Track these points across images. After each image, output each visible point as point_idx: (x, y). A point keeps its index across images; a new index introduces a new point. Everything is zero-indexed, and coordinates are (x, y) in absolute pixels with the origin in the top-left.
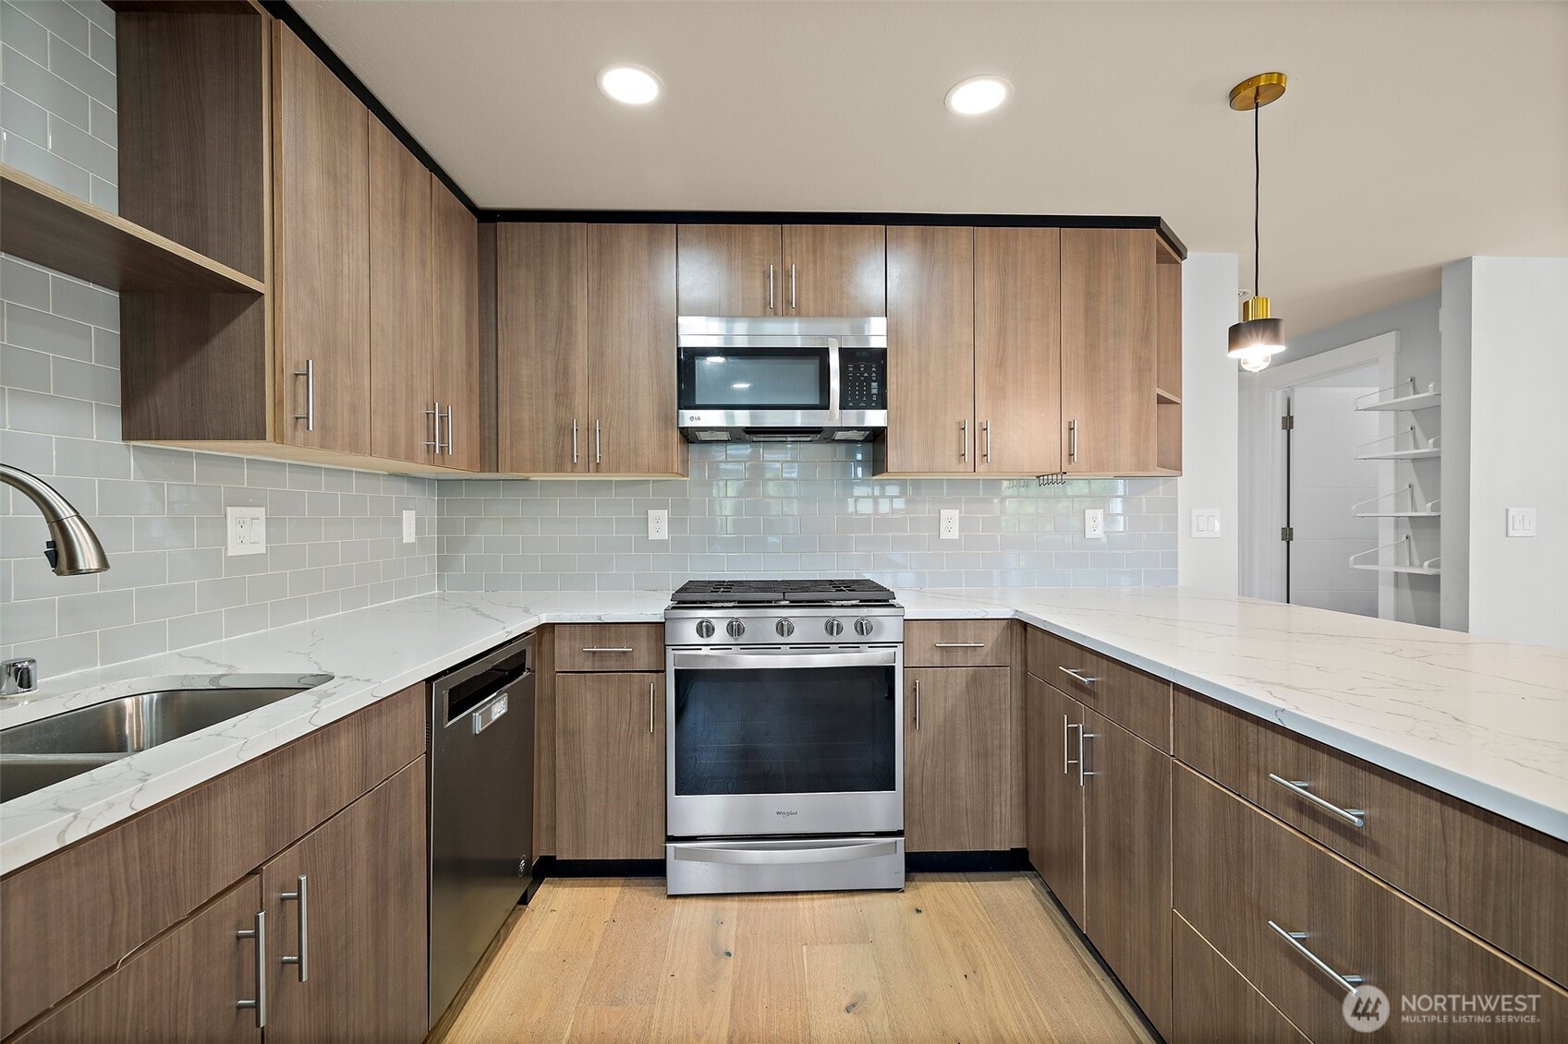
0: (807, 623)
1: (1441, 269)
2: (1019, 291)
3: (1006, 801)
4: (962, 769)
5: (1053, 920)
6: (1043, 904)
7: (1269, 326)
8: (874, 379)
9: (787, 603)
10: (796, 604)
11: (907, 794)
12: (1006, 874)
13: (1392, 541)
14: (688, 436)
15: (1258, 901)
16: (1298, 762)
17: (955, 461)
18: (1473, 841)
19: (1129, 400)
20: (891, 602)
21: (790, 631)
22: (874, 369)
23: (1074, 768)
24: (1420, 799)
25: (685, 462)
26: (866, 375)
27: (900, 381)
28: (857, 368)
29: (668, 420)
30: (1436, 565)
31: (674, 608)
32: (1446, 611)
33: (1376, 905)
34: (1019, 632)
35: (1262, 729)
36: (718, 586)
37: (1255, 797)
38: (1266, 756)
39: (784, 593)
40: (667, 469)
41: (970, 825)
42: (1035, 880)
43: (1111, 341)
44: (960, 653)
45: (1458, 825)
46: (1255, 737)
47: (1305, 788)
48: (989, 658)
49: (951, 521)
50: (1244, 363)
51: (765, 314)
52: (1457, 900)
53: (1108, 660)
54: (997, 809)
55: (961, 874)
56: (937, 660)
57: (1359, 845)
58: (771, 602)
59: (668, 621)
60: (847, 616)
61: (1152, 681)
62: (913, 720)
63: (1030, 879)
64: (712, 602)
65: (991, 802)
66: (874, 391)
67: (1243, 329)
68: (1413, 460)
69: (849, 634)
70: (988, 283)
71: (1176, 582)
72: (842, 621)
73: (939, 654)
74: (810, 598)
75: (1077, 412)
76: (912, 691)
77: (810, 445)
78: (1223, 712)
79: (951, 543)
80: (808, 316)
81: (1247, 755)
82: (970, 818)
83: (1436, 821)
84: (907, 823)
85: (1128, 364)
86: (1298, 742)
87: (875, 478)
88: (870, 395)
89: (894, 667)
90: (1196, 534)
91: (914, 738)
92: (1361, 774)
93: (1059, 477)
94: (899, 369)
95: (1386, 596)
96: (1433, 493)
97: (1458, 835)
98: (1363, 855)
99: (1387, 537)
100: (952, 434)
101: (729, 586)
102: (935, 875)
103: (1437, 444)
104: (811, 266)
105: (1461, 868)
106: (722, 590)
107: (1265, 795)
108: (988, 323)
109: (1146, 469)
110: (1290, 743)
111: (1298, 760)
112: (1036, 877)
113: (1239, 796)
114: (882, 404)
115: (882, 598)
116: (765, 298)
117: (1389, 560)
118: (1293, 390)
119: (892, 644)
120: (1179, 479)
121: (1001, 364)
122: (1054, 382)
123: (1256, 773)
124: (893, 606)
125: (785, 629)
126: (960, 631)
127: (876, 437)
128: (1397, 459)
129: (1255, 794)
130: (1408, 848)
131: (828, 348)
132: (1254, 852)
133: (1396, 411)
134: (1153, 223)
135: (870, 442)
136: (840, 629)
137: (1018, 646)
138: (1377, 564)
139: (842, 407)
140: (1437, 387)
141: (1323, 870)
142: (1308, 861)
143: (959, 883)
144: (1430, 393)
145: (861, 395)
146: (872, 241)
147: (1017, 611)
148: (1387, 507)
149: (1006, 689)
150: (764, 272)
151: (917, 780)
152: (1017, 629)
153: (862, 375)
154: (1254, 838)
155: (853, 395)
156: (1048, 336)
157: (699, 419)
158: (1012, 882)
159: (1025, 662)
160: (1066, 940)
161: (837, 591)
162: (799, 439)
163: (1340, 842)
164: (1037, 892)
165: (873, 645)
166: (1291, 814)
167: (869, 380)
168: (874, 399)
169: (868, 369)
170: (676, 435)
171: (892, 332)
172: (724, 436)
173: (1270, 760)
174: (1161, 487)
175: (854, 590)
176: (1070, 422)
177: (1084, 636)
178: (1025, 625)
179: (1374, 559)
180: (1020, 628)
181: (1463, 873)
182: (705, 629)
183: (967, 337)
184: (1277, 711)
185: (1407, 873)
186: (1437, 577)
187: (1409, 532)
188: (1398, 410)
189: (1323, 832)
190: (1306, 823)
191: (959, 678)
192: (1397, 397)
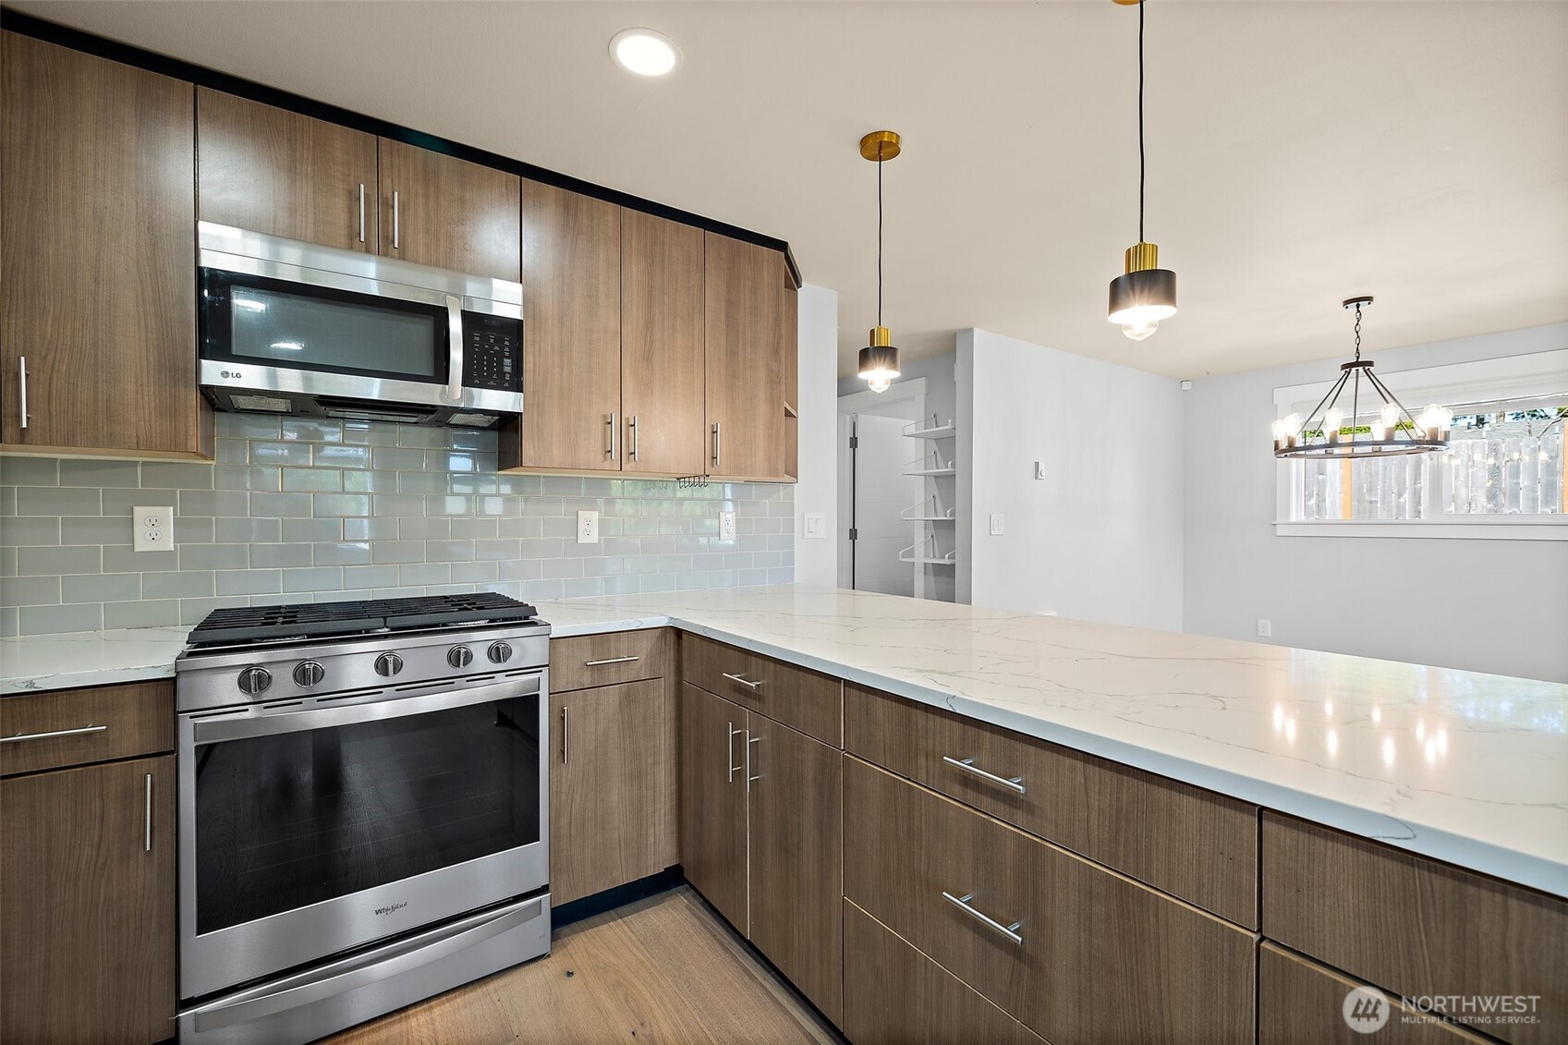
0: (422, 654)
1: (955, 334)
2: (666, 285)
3: (660, 820)
4: (615, 797)
5: (709, 931)
6: (698, 918)
7: (888, 353)
8: (507, 354)
9: (385, 631)
10: (399, 632)
11: (552, 841)
12: (658, 896)
13: (923, 540)
14: (216, 400)
15: (927, 874)
16: (964, 742)
17: (600, 458)
18: (1108, 790)
19: (762, 409)
20: (533, 618)
21: (398, 667)
22: (507, 343)
23: (739, 775)
24: (1068, 761)
25: (208, 439)
26: (496, 348)
27: (537, 363)
28: (484, 339)
29: (177, 373)
30: (952, 557)
31: (190, 655)
32: (959, 590)
33: (1032, 856)
34: (672, 640)
35: (930, 716)
36: (272, 615)
37: (924, 779)
38: (934, 739)
39: (385, 618)
40: (176, 446)
41: (623, 856)
42: (687, 894)
43: (748, 350)
44: (613, 670)
45: (1097, 778)
46: (924, 723)
47: (970, 765)
48: (643, 671)
49: (589, 525)
50: (871, 384)
51: (351, 248)
52: (1096, 841)
53: (774, 662)
54: (651, 831)
55: (612, 912)
56: (587, 681)
57: (1016, 808)
58: (360, 632)
59: (180, 676)
60: (479, 642)
61: (822, 680)
62: (560, 753)
63: (682, 894)
64: (262, 639)
65: (645, 827)
66: (508, 369)
67: (871, 354)
68: (935, 477)
69: (481, 662)
70: (635, 270)
71: (793, 580)
72: (472, 648)
73: (589, 673)
74: (424, 622)
75: (718, 416)
76: (559, 718)
77: (413, 428)
78: (894, 703)
79: (590, 548)
80: (416, 262)
81: (917, 742)
82: (623, 849)
83: (1080, 778)
84: (552, 874)
85: (762, 375)
86: (963, 723)
87: (500, 472)
88: (502, 373)
89: (538, 695)
90: (807, 535)
91: (561, 773)
92: (1019, 746)
93: (702, 480)
94: (537, 348)
95: (919, 581)
96: (950, 502)
97: (1097, 787)
98: (1020, 816)
99: (920, 537)
100: (597, 428)
101: (291, 614)
102: (582, 923)
103: (953, 465)
104: (421, 200)
105: (1099, 815)
106: (281, 620)
107: (934, 775)
108: (635, 310)
109: (777, 476)
110: (956, 725)
111: (964, 740)
112: (687, 890)
113: (909, 779)
114: (517, 386)
115: (520, 616)
116: (350, 226)
117: (922, 554)
118: (857, 416)
119: (536, 669)
120: (795, 485)
121: (648, 358)
122: (698, 384)
123: (924, 757)
124: (534, 624)
125: (391, 667)
126: (613, 644)
127: (507, 423)
128: (925, 475)
129: (924, 775)
130: (1057, 804)
131: (447, 308)
132: (923, 829)
133: (926, 439)
134: (782, 246)
135: (495, 430)
136: (469, 657)
137: (671, 654)
138: (913, 557)
139: (465, 384)
140: (954, 423)
141: (987, 836)
142: (973, 830)
143: (611, 924)
144: (949, 427)
145: (490, 372)
146: (504, 190)
147: (671, 618)
148: (920, 515)
149: (661, 701)
150: (350, 192)
151: (564, 821)
152: (671, 637)
153: (492, 347)
154: (923, 817)
155: (480, 371)
156: (693, 336)
157: (238, 376)
158: (666, 904)
159: (679, 671)
160: (726, 949)
161: (460, 609)
162: (397, 419)
163: (1001, 808)
164: (692, 907)
165: (510, 673)
166: (957, 789)
167: (501, 356)
168: (507, 377)
169: (499, 341)
170: (193, 399)
171: (528, 302)
172: (282, 405)
173: (937, 743)
174: (781, 493)
175: (482, 608)
176: (713, 426)
177: (751, 641)
178: (679, 633)
179: (911, 554)
180: (677, 635)
181: (1101, 817)
182: (253, 681)
183: (613, 324)
184: (948, 698)
185: (1057, 826)
186: (953, 566)
187: (933, 532)
188: (926, 438)
189: (986, 802)
190: (971, 796)
191: (612, 696)
192: (926, 429)
